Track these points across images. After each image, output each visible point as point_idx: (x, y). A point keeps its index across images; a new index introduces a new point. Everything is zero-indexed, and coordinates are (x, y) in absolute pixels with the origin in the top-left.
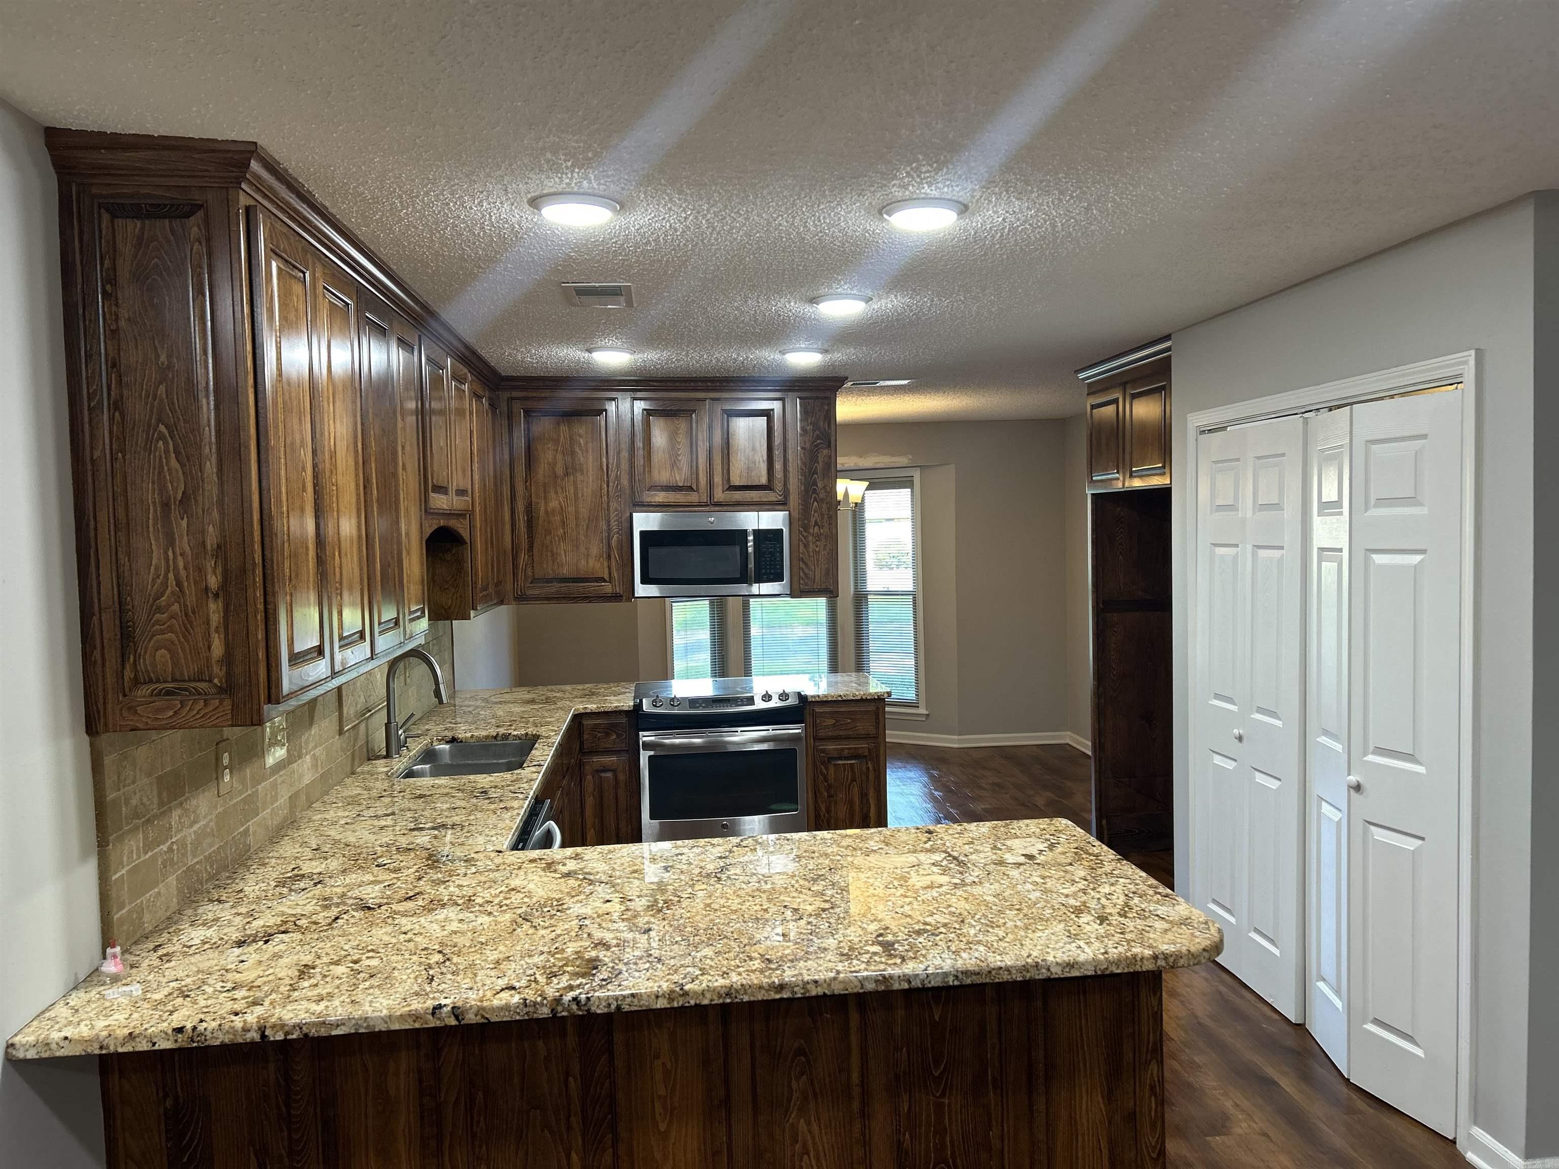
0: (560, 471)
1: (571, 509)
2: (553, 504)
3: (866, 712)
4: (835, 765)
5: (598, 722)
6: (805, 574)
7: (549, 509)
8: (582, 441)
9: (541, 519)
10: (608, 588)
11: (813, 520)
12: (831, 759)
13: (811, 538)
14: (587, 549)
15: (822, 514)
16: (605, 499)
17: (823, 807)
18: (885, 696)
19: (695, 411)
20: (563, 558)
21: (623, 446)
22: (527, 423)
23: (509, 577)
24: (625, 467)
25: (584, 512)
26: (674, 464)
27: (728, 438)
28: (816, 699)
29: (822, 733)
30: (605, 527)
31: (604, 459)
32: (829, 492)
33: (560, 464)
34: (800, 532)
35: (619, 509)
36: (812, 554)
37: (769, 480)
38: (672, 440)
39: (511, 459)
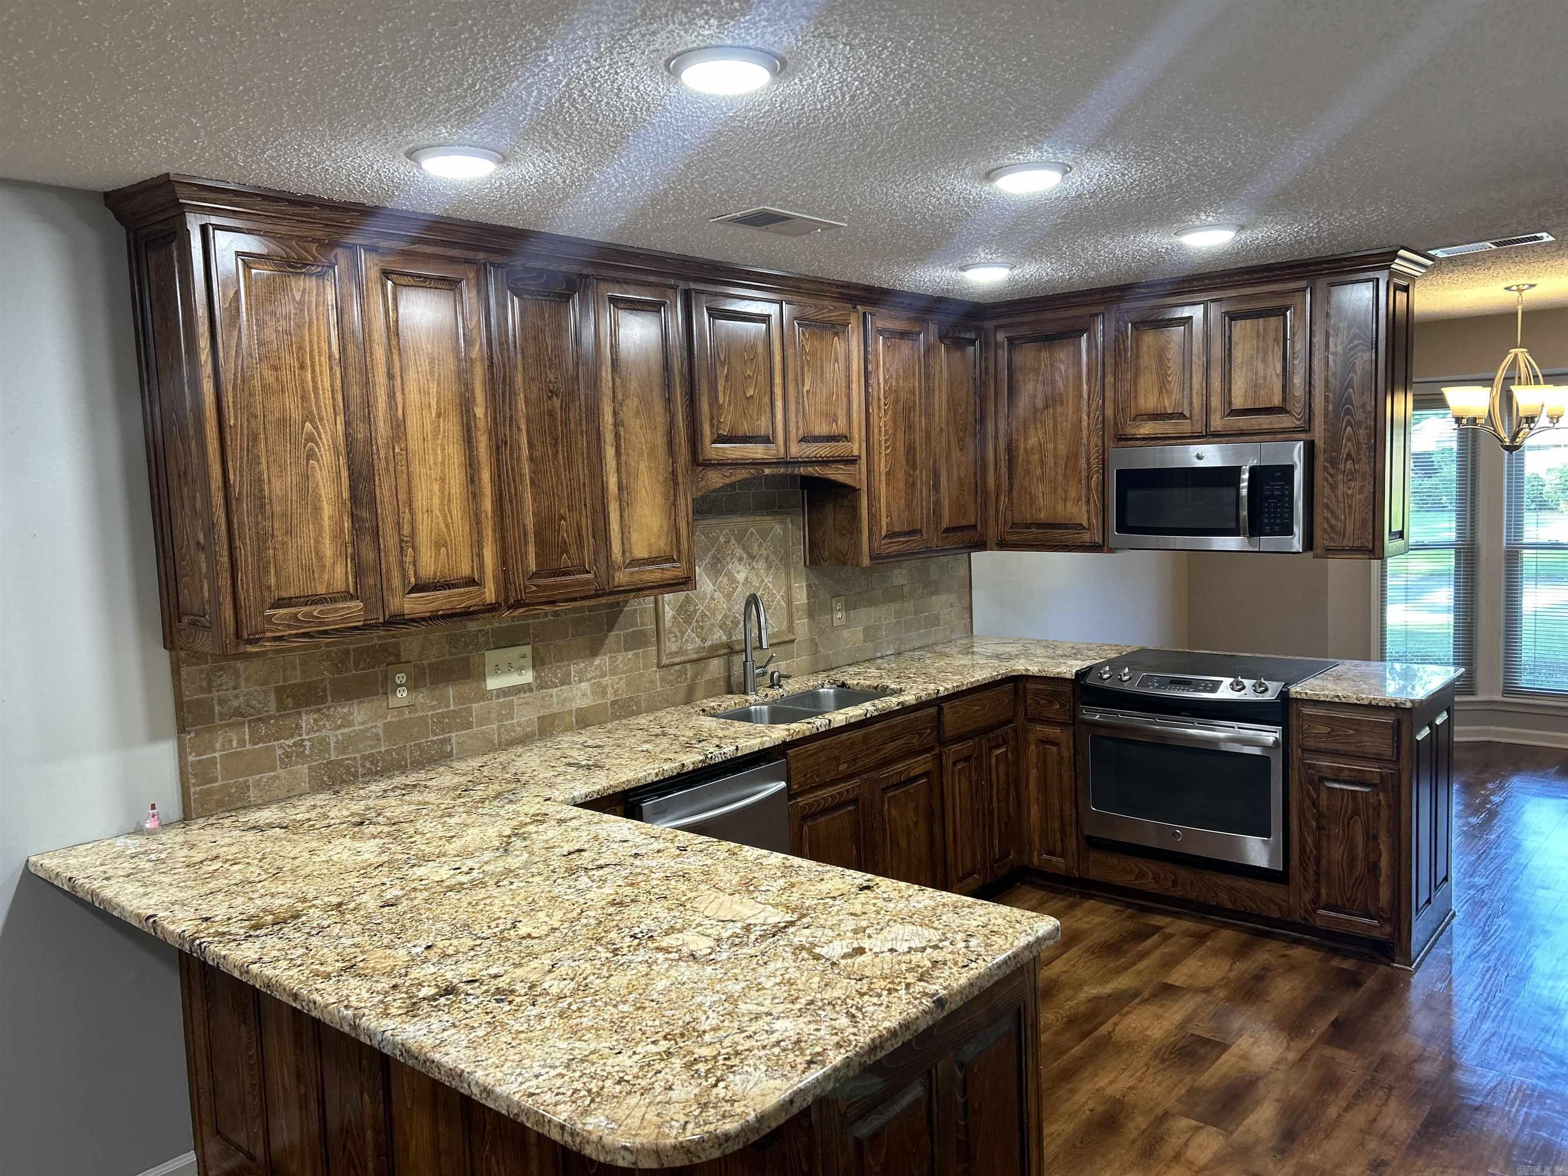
0: (1040, 405)
1: (1050, 446)
2: (1032, 441)
3: (1375, 724)
4: (1329, 788)
5: (1041, 687)
6: (1331, 527)
7: (1028, 447)
8: (1063, 368)
9: (1021, 458)
10: (1086, 537)
11: (1344, 452)
12: (1322, 779)
13: (1340, 476)
14: (1065, 491)
15: (1358, 443)
16: (1085, 433)
17: (1310, 840)
18: (1409, 705)
19: (1191, 318)
20: (1041, 501)
21: (1109, 370)
22: (1010, 353)
23: (992, 521)
24: (1109, 393)
25: (1062, 449)
26: (1163, 386)
27: (1230, 349)
28: (1304, 696)
29: (1311, 743)
30: (1084, 466)
31: (1085, 387)
32: (1370, 412)
33: (1040, 395)
34: (1326, 468)
35: (1100, 444)
36: (1341, 498)
37: (1284, 399)
38: (1161, 357)
39: (996, 393)
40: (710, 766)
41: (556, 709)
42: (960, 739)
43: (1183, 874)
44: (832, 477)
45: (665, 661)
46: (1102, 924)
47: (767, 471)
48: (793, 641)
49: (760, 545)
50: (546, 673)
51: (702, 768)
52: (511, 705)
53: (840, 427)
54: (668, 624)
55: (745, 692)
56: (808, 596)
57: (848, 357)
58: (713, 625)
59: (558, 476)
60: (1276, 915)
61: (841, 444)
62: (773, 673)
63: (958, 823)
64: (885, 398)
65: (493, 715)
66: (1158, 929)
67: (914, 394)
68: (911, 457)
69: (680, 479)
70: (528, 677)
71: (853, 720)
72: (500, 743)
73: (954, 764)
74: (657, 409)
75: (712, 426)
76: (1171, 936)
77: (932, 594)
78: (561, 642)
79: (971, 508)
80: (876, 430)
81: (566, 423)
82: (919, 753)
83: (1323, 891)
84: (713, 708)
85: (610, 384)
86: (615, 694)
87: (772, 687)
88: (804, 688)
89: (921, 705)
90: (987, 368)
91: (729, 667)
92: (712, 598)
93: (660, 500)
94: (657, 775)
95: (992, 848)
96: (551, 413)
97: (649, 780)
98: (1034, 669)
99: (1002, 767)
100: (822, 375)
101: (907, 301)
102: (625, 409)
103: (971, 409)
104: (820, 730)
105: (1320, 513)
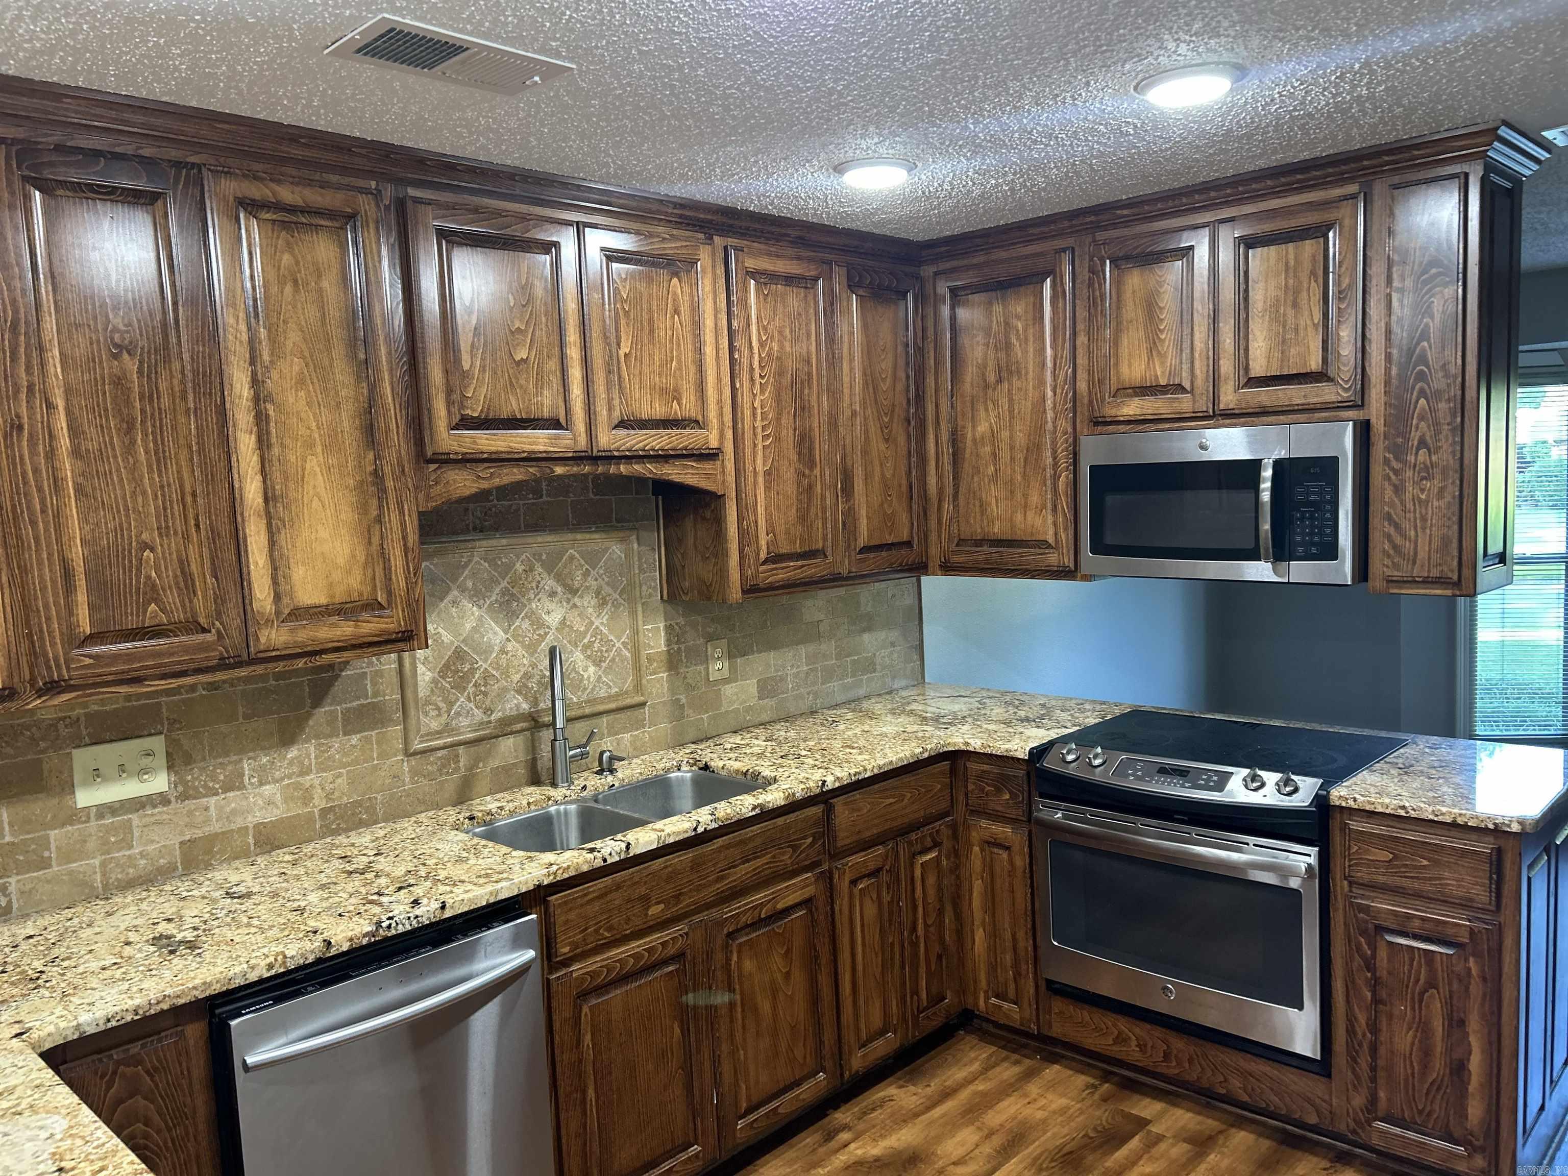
0: (991, 377)
1: (1005, 434)
2: (982, 428)
3: (1464, 853)
4: (1391, 943)
5: (986, 767)
6: (1395, 547)
7: (978, 436)
8: (1020, 325)
9: (968, 451)
10: (1053, 559)
11: (1415, 436)
12: (1381, 929)
13: (1409, 473)
14: (1025, 496)
15: (1437, 424)
16: (1050, 415)
17: (1362, 1018)
18: (1515, 828)
19: (1191, 248)
20: (994, 510)
21: (1081, 326)
22: (953, 308)
23: (933, 537)
24: (1082, 361)
25: (1021, 438)
26: (1153, 346)
27: (1246, 291)
28: (1351, 803)
29: (1362, 874)
30: (1049, 460)
31: (1049, 351)
32: (1455, 377)
33: (991, 365)
34: (1386, 461)
35: (1070, 430)
36: (1409, 505)
37: (1325, 360)
38: (1151, 307)
39: (937, 364)
40: (386, 939)
41: (216, 827)
42: (865, 846)
43: (1179, 1044)
44: (676, 479)
45: (417, 745)
46: (1063, 1111)
47: (559, 470)
48: (642, 705)
49: (586, 574)
50: (195, 776)
51: (370, 945)
52: (128, 826)
53: (688, 406)
54: (422, 692)
55: (554, 785)
56: (669, 642)
57: (695, 309)
58: (505, 690)
59: (137, 481)
60: (1313, 1120)
61: (688, 431)
62: (602, 754)
63: (860, 968)
64: (762, 368)
65: (91, 845)
66: (1142, 1123)
67: (809, 362)
68: (805, 451)
69: (390, 484)
70: (159, 783)
71: (671, 840)
72: (106, 887)
73: (854, 882)
74: (339, 377)
75: (449, 403)
76: (1160, 1138)
77: (864, 630)
78: (224, 728)
79: (903, 518)
80: (748, 413)
81: (150, 396)
82: (795, 873)
83: (1382, 1094)
84: (489, 813)
85: (245, 337)
86: (328, 797)
87: (600, 772)
88: (648, 773)
89: (793, 806)
90: (924, 330)
91: (533, 747)
92: (503, 651)
93: (348, 515)
94: (270, 966)
95: (915, 992)
96: (119, 382)
97: (253, 977)
98: (976, 744)
99: (931, 880)
100: (652, 331)
101: (794, 233)
102: (275, 374)
103: (900, 386)
104: (609, 862)
105: (1378, 527)
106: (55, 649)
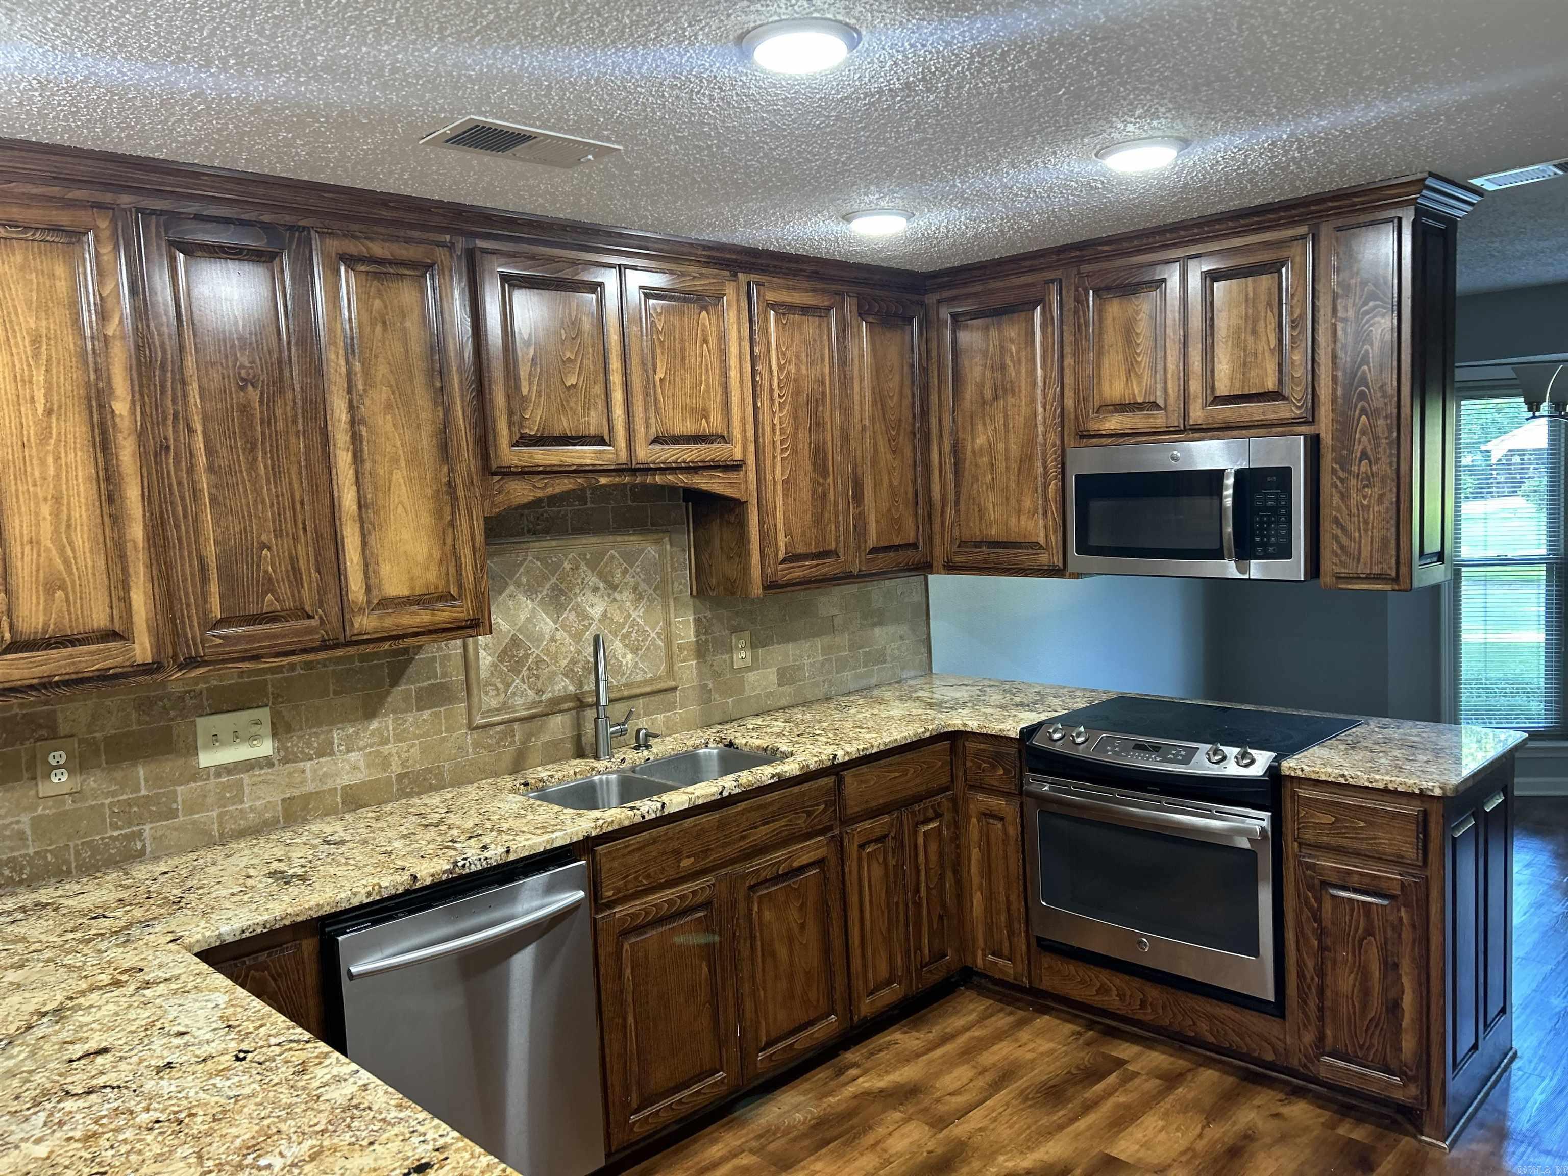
0: (988, 394)
1: (1001, 446)
2: (981, 440)
3: (1395, 816)
4: (1334, 897)
5: (982, 746)
6: (1342, 547)
7: (977, 447)
8: (1014, 348)
9: (968, 462)
10: (1044, 559)
11: (1358, 449)
12: (1326, 884)
13: (1353, 482)
14: (1019, 501)
15: (1376, 438)
16: (1040, 429)
17: (1310, 963)
18: (1438, 792)
19: (1164, 280)
20: (991, 514)
21: (1068, 349)
22: (954, 332)
23: (937, 540)
24: (1069, 380)
25: (1015, 449)
26: (1131, 369)
27: (1212, 319)
28: (1299, 773)
29: (1309, 836)
30: (1040, 470)
31: (1039, 372)
32: (1392, 396)
33: (988, 384)
34: (1334, 472)
35: (1058, 442)
36: (1354, 511)
37: (1280, 382)
38: (1128, 332)
39: (940, 382)
40: (461, 877)
41: (310, 787)
42: (872, 814)
43: (1153, 992)
44: (704, 487)
45: (479, 721)
46: (1050, 1052)
47: (603, 481)
48: (674, 689)
49: (625, 572)
50: (294, 743)
51: (448, 881)
52: (240, 784)
53: (715, 424)
54: (484, 674)
55: (597, 757)
56: (698, 633)
57: (722, 338)
58: (553, 674)
59: (257, 491)
60: (1270, 1057)
61: (715, 445)
62: (638, 731)
63: (868, 924)
64: (780, 388)
65: (210, 800)
66: (1120, 1063)
67: (823, 383)
68: (820, 462)
69: (461, 493)
70: (265, 748)
71: (700, 802)
72: (222, 835)
73: (862, 846)
74: (420, 402)
75: (510, 424)
76: (1136, 1075)
77: (874, 625)
78: (317, 702)
79: (909, 523)
80: (768, 429)
81: (269, 421)
82: (809, 836)
83: (1329, 1032)
84: (541, 780)
85: (343, 370)
86: (403, 765)
87: (637, 748)
88: (680, 749)
89: (807, 776)
90: (928, 352)
91: (578, 725)
92: (553, 639)
93: (426, 519)
94: (369, 894)
95: (919, 948)
96: (245, 409)
97: (355, 902)
98: (973, 725)
99: (933, 847)
100: (683, 358)
101: (810, 268)
102: (367, 402)
103: (907, 402)
104: (647, 818)
105: (1328, 529)
106: (193, 630)
